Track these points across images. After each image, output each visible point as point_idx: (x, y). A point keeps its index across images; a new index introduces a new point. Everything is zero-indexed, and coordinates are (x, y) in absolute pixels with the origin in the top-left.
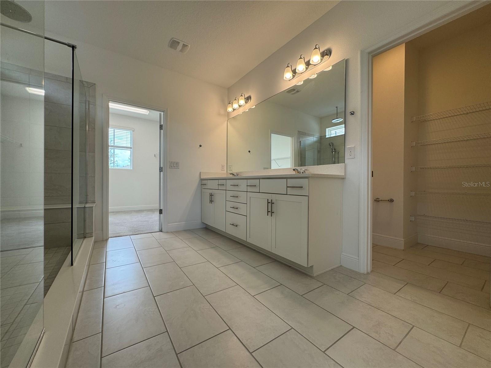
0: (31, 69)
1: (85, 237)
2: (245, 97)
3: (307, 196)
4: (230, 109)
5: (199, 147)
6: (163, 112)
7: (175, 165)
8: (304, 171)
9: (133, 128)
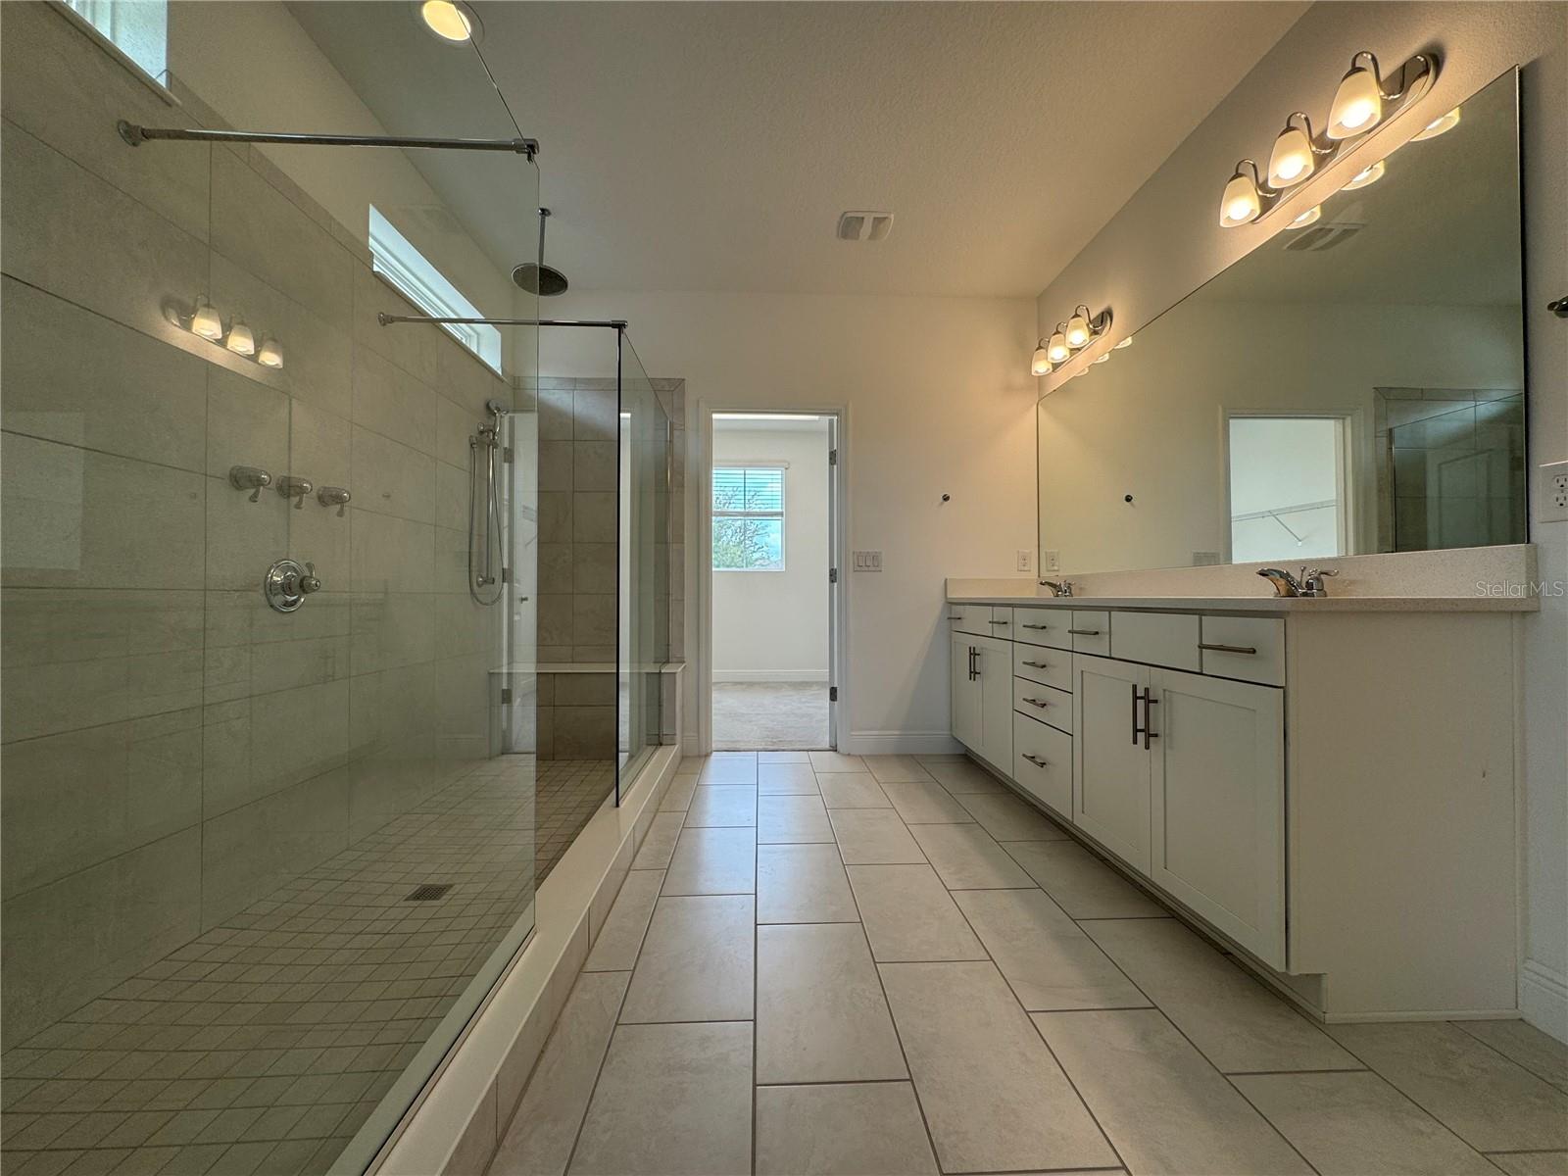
0: (576, 379)
1: (661, 744)
2: (1092, 318)
3: (1280, 687)
4: (1041, 367)
5: (942, 504)
6: (837, 414)
7: (869, 563)
8: (1318, 579)
9: (785, 461)
